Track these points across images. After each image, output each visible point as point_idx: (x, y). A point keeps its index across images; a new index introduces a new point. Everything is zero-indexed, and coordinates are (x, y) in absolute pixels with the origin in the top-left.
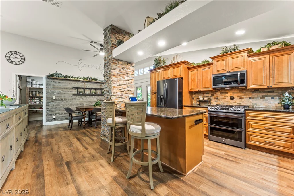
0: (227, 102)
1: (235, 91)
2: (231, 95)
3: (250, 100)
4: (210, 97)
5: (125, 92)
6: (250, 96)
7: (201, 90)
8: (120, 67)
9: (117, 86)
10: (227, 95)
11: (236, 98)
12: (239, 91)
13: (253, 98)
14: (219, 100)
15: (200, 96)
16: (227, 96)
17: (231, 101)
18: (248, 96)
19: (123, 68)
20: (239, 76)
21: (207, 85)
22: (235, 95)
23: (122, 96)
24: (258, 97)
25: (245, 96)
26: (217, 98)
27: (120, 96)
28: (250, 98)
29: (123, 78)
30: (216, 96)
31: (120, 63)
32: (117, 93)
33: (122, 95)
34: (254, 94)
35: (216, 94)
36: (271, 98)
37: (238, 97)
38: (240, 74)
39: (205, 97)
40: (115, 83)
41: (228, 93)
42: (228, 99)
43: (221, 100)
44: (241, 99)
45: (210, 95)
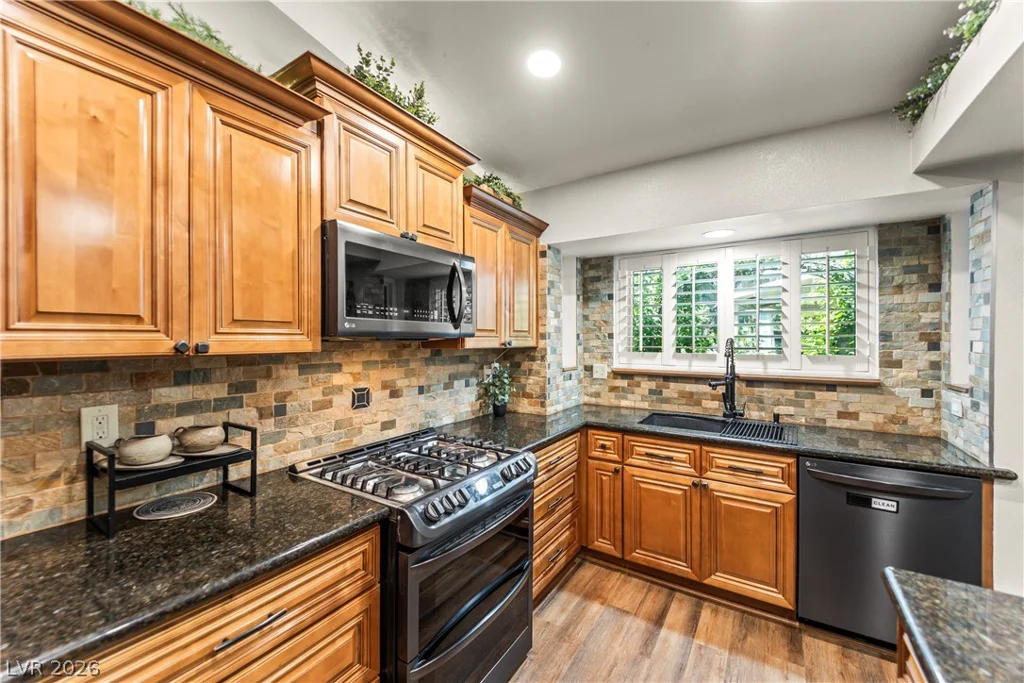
0: (338, 425)
1: (375, 357)
2: (356, 377)
3: (422, 399)
4: (220, 405)
6: (423, 382)
7: (217, 346)
10: (338, 379)
11: (378, 395)
12: (386, 357)
13: (429, 389)
14: (293, 422)
15: (85, 412)
16: (340, 389)
17: (360, 416)
18: (415, 382)
21: (277, 304)
22: (373, 381)
24: (438, 382)
25: (406, 382)
26: (280, 411)
28: (421, 390)
30: (268, 392)
34: (432, 370)
35: (268, 376)
36: (463, 382)
37: (385, 386)
39: (164, 411)
41: (345, 369)
42: (343, 400)
43: (306, 423)
44: (394, 400)
45: (217, 391)
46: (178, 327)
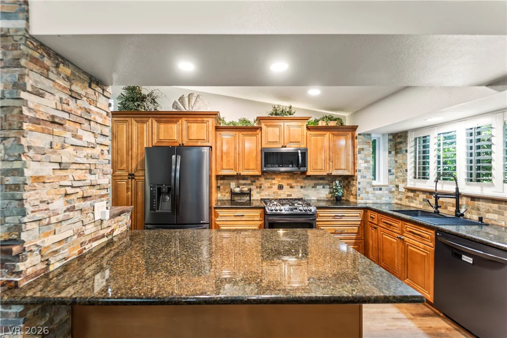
0: (274, 193)
1: (285, 177)
2: (279, 181)
3: (302, 190)
4: (249, 184)
5: (80, 195)
6: (302, 185)
7: (242, 173)
8: (64, 88)
9: (51, 172)
10: (274, 182)
11: (285, 187)
12: (289, 177)
13: (305, 187)
14: (263, 190)
15: (231, 183)
16: (274, 184)
17: (280, 192)
18: (299, 184)
19: (75, 97)
20: (300, 155)
22: (284, 183)
23: (71, 214)
24: (309, 185)
25: (296, 184)
26: (260, 187)
27: (61, 217)
28: (302, 187)
29: (74, 136)
30: (258, 183)
31: (66, 70)
32: (51, 206)
33: (72, 209)
34: (306, 181)
35: (258, 180)
36: (322, 186)
37: (288, 185)
38: (301, 153)
39: (241, 184)
40: (39, 157)
41: (276, 179)
42: (275, 188)
43: (266, 191)
44: (291, 189)
45: (249, 182)
46: (237, 170)
